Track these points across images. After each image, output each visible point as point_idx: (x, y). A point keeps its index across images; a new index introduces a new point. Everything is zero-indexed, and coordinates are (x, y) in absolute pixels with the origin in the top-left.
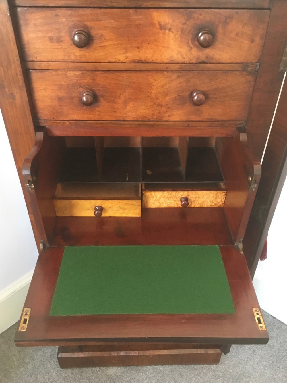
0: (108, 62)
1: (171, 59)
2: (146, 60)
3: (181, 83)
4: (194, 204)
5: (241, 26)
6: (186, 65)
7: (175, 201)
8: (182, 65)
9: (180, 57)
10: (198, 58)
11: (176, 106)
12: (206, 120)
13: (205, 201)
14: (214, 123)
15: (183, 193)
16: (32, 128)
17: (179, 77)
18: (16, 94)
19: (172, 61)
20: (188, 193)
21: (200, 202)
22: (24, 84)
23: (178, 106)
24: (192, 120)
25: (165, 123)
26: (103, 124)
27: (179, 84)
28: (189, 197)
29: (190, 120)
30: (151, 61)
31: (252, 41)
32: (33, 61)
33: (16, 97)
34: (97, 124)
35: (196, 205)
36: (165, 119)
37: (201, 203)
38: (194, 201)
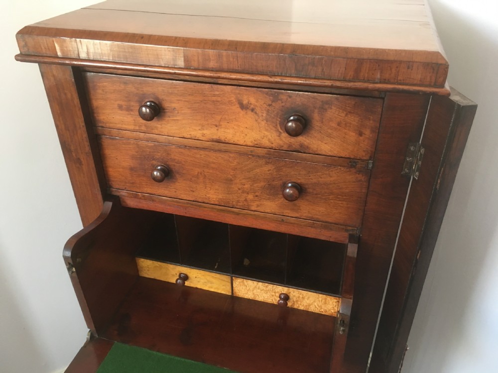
0: (182, 137)
1: (256, 143)
2: (226, 139)
3: (270, 170)
4: (298, 305)
5: (343, 115)
6: (275, 152)
7: (273, 295)
8: (269, 151)
9: (267, 142)
10: (290, 146)
11: (265, 195)
12: (305, 218)
13: (312, 304)
14: (316, 223)
15: (283, 289)
16: (100, 197)
17: (267, 163)
18: (82, 160)
19: (257, 144)
20: (288, 290)
21: (305, 304)
22: (90, 151)
23: (268, 196)
24: (287, 215)
25: (252, 213)
26: (180, 203)
27: (268, 171)
28: (291, 296)
29: (285, 214)
30: (232, 142)
31: (361, 134)
32: (102, 127)
33: (83, 163)
34: (173, 201)
35: (301, 306)
36: (253, 208)
37: (306, 306)
38: (297, 301)
